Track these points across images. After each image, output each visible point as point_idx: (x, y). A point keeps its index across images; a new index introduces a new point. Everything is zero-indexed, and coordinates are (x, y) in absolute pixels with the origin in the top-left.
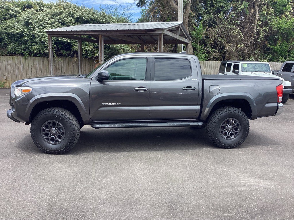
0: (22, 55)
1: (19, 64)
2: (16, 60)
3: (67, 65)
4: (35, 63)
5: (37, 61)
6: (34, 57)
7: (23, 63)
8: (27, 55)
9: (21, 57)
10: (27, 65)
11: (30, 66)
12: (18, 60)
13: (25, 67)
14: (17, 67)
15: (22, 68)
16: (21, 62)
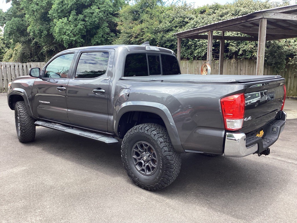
0: (188, 59)
1: (186, 68)
2: (184, 64)
3: (227, 67)
4: (198, 66)
5: (200, 64)
6: (198, 61)
7: (189, 67)
8: (192, 59)
9: (188, 61)
10: (192, 69)
11: (194, 69)
12: (185, 63)
13: (190, 70)
14: (184, 70)
15: (188, 71)
16: (188, 65)
